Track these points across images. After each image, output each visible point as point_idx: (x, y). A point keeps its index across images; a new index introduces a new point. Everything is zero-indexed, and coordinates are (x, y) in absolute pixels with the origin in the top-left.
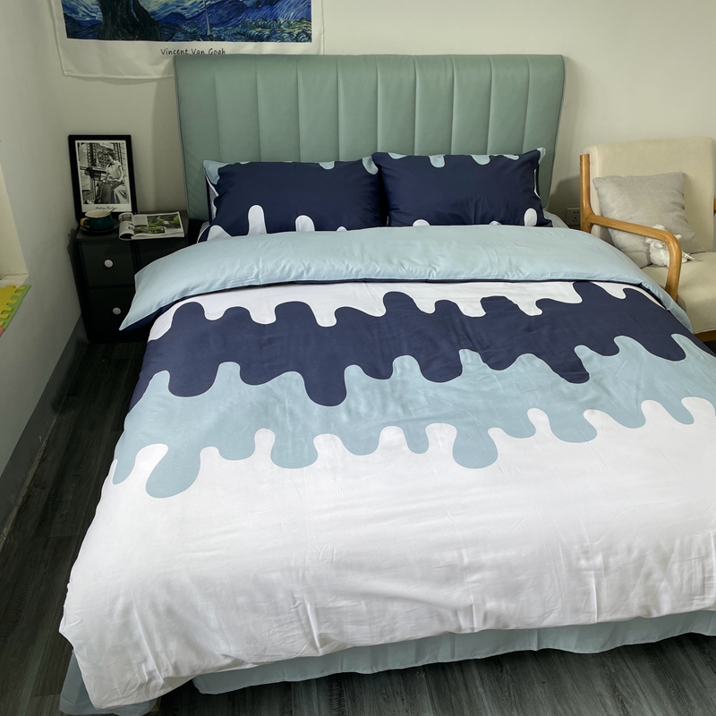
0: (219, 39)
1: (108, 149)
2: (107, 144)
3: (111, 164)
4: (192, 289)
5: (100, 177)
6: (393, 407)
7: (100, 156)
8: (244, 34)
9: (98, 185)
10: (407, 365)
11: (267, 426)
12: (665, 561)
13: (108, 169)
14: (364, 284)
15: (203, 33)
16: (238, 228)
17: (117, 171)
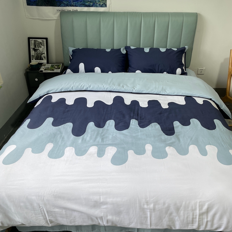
0: (76, 6)
1: (40, 42)
2: (40, 40)
3: (41, 47)
4: (51, 91)
5: (37, 51)
6: (99, 139)
7: (38, 44)
8: (84, 4)
9: (36, 54)
10: (111, 124)
11: (52, 142)
12: (178, 209)
13: (40, 49)
14: (109, 93)
15: (70, 4)
16: (76, 70)
17: (42, 49)
